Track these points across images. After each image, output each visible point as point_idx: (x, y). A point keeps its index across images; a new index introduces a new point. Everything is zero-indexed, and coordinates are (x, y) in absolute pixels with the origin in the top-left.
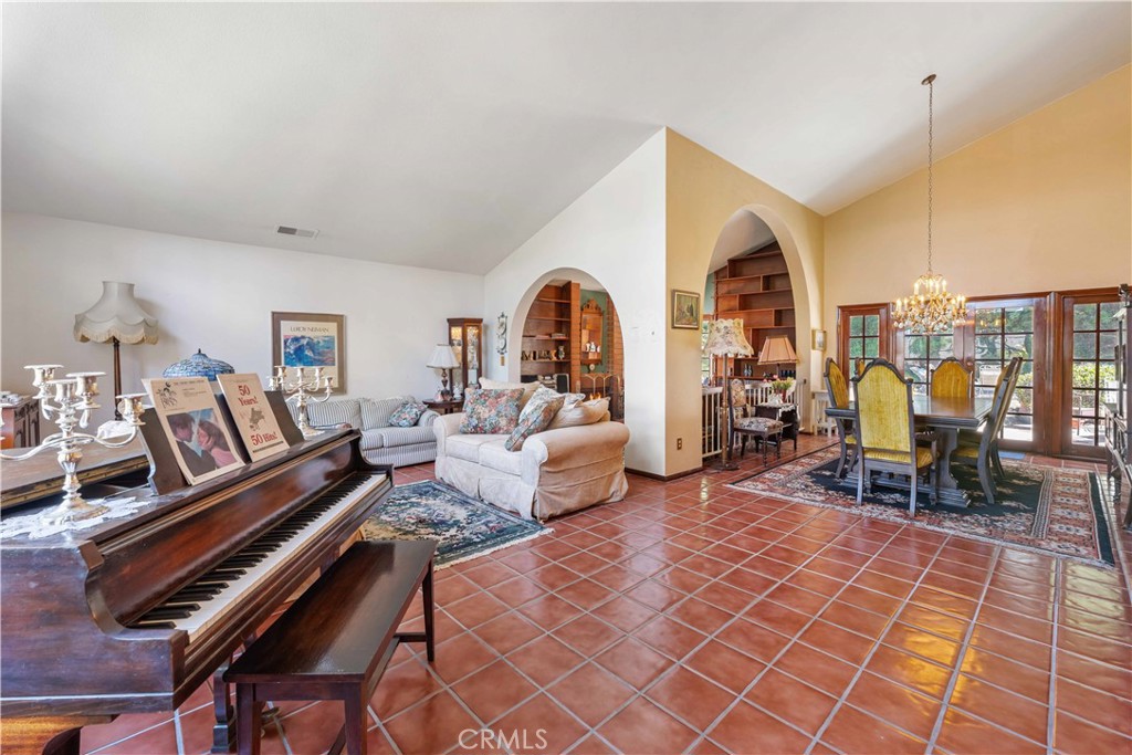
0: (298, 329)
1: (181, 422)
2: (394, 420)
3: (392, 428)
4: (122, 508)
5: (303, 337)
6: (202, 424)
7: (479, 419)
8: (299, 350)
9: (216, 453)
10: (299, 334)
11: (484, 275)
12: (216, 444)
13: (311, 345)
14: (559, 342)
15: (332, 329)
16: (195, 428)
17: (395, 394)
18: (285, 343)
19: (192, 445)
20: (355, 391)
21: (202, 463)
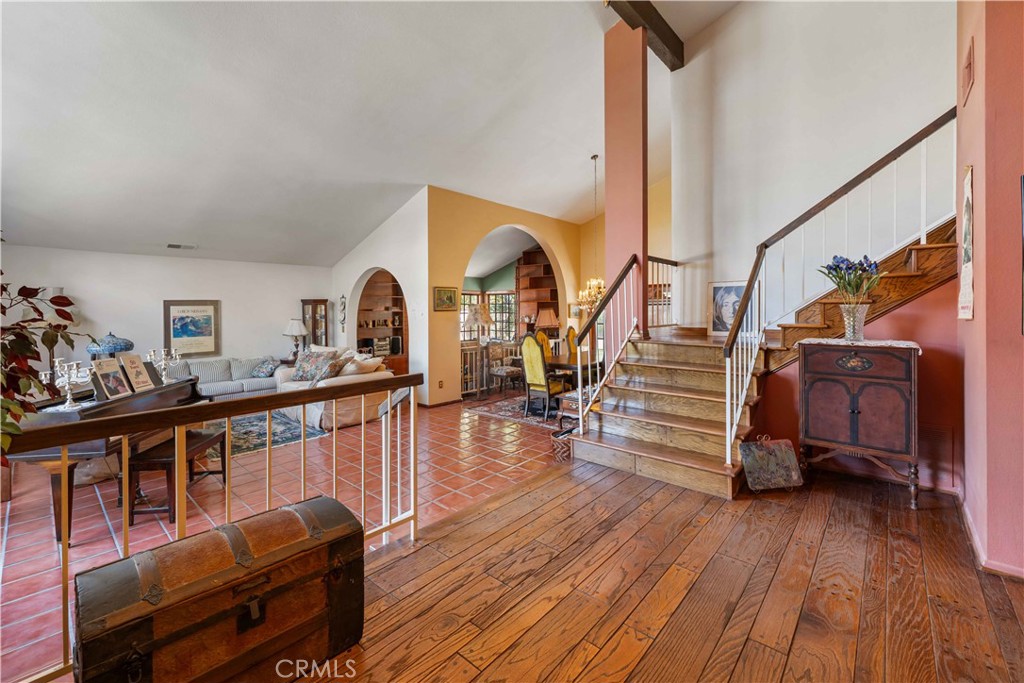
0: (184, 311)
1: (106, 376)
2: (255, 373)
3: (253, 379)
4: (86, 404)
5: (188, 317)
6: (114, 377)
7: (303, 371)
8: (184, 326)
9: (119, 388)
10: (184, 315)
11: (332, 267)
12: (120, 385)
13: (194, 322)
14: (395, 314)
15: (210, 310)
16: (111, 378)
17: (258, 355)
18: (174, 321)
19: (110, 385)
20: (227, 353)
21: (114, 392)
